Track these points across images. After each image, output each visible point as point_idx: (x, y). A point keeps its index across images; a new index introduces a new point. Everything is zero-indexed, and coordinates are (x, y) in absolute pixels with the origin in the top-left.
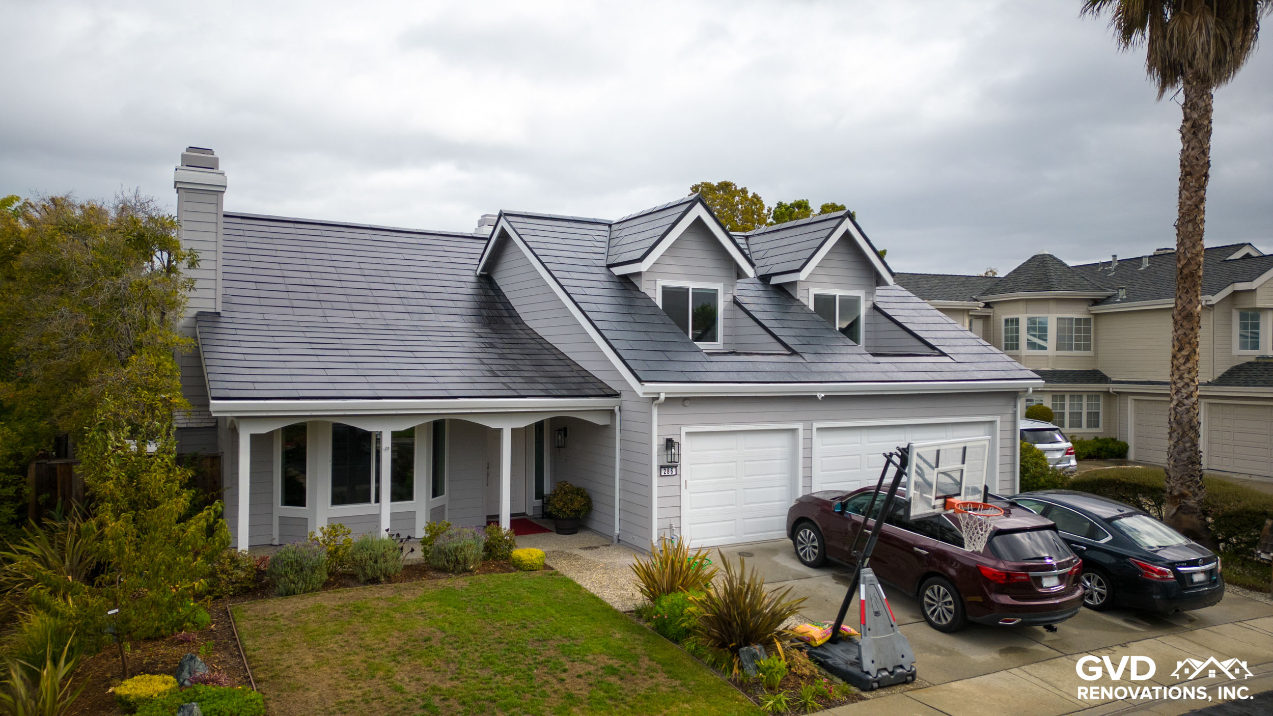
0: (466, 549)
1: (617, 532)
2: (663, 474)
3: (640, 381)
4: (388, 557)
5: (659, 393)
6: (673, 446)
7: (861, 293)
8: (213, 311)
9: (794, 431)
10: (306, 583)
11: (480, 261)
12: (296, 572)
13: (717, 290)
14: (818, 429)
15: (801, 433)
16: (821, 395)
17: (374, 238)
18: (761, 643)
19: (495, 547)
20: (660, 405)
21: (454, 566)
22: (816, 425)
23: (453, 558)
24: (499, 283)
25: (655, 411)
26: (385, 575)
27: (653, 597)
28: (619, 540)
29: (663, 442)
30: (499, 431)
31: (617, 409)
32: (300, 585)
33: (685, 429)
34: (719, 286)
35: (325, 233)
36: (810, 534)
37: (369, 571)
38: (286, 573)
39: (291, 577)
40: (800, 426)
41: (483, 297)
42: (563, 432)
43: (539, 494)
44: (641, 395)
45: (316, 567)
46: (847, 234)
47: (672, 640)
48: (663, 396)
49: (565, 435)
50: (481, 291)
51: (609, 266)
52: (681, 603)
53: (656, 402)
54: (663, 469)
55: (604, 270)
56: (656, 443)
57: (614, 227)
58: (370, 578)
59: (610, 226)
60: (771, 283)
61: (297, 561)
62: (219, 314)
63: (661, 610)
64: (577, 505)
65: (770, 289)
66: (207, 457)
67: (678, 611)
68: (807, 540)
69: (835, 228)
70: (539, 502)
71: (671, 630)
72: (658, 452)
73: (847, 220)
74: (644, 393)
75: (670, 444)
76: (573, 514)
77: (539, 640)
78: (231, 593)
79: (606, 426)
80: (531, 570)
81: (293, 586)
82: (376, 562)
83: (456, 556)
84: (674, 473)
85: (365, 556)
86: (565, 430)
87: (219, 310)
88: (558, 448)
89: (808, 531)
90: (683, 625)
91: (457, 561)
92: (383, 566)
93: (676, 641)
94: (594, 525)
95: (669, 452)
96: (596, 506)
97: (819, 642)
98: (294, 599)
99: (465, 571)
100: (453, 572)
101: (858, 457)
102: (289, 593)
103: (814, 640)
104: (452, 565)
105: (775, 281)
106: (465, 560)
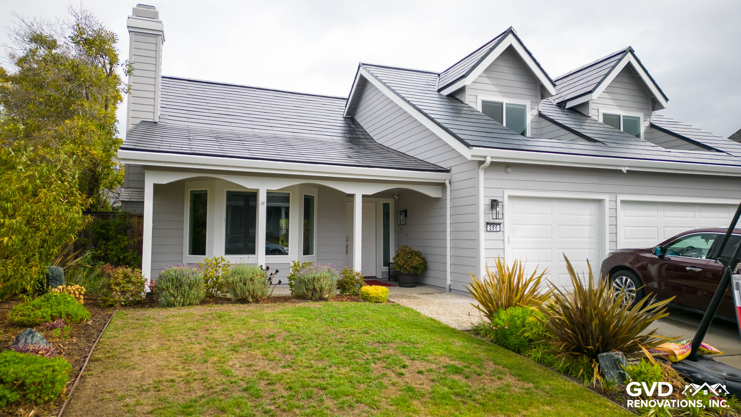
0: (322, 280)
1: (449, 282)
2: (489, 229)
3: (468, 146)
4: (256, 281)
5: (485, 157)
6: (497, 205)
7: (640, 115)
8: (152, 121)
9: (600, 201)
10: (184, 297)
11: (346, 107)
12: (176, 287)
13: (525, 106)
14: (623, 202)
15: (607, 204)
16: (624, 170)
17: (275, 95)
18: (621, 350)
19: (348, 284)
20: (486, 169)
21: (313, 294)
22: (620, 197)
23: (311, 287)
24: (358, 121)
25: (482, 174)
26: (253, 297)
27: (490, 315)
28: (450, 289)
29: (489, 202)
30: (352, 196)
31: (447, 182)
32: (179, 299)
33: (507, 193)
34: (527, 103)
35: (241, 91)
36: (626, 280)
37: (238, 292)
38: (167, 287)
39: (172, 291)
40: (606, 197)
41: (347, 128)
42: (404, 213)
43: (386, 263)
44: (470, 158)
45: (194, 285)
46: (629, 64)
47: (514, 350)
48: (489, 160)
49: (406, 216)
50: (346, 125)
51: (439, 90)
52: (521, 315)
53: (482, 166)
54: (488, 226)
55: (436, 93)
56: (483, 203)
57: (442, 76)
58: (240, 298)
59: (439, 75)
60: (566, 107)
61: (177, 278)
62: (156, 123)
63: (500, 322)
64: (415, 263)
65: (566, 110)
66: (135, 216)
67: (518, 322)
68: (623, 286)
69: (620, 60)
70: (386, 269)
71: (513, 340)
72: (485, 210)
73: (629, 54)
74: (473, 156)
75: (494, 204)
76: (412, 270)
77: (379, 342)
78: (123, 303)
79: (438, 199)
80: (377, 302)
81: (173, 299)
82: (245, 284)
83: (314, 285)
84: (498, 230)
85: (237, 278)
86: (406, 211)
87: (157, 120)
88: (400, 226)
89: (624, 278)
90: (526, 335)
91: (315, 289)
92: (251, 288)
93: (519, 352)
94: (430, 281)
95: (494, 212)
96: (431, 266)
97: (680, 358)
98: (173, 309)
99: (321, 299)
100: (311, 299)
101: (656, 228)
102: (170, 305)
103: (675, 355)
104: (310, 293)
105: (569, 105)
106: (321, 289)
